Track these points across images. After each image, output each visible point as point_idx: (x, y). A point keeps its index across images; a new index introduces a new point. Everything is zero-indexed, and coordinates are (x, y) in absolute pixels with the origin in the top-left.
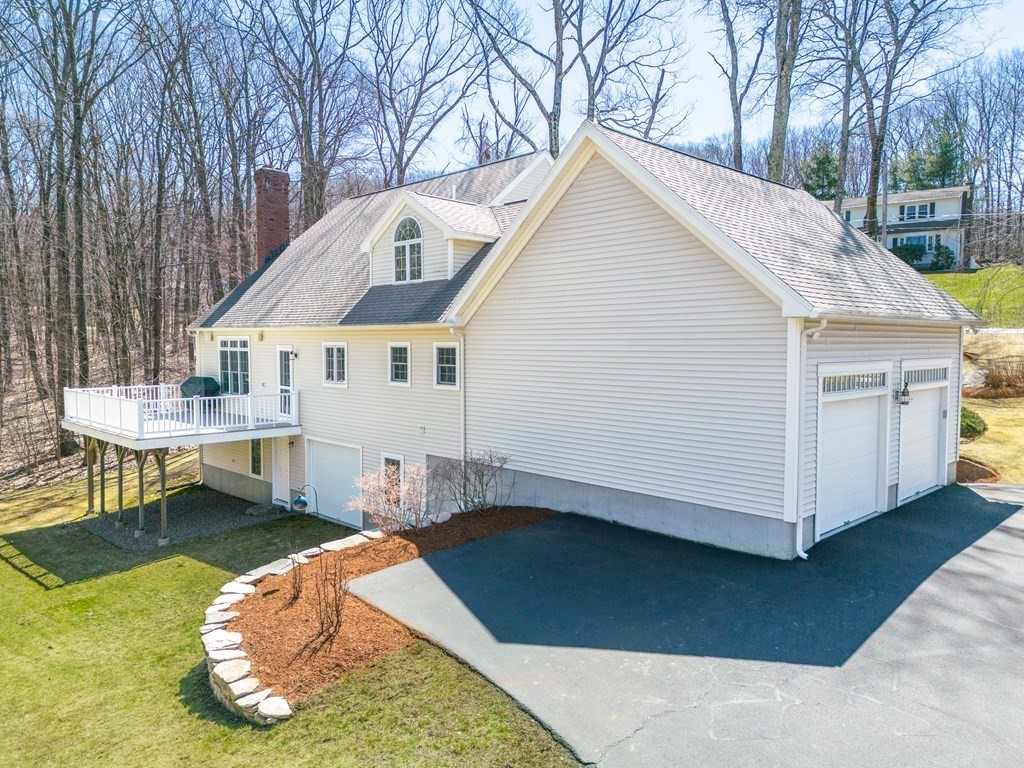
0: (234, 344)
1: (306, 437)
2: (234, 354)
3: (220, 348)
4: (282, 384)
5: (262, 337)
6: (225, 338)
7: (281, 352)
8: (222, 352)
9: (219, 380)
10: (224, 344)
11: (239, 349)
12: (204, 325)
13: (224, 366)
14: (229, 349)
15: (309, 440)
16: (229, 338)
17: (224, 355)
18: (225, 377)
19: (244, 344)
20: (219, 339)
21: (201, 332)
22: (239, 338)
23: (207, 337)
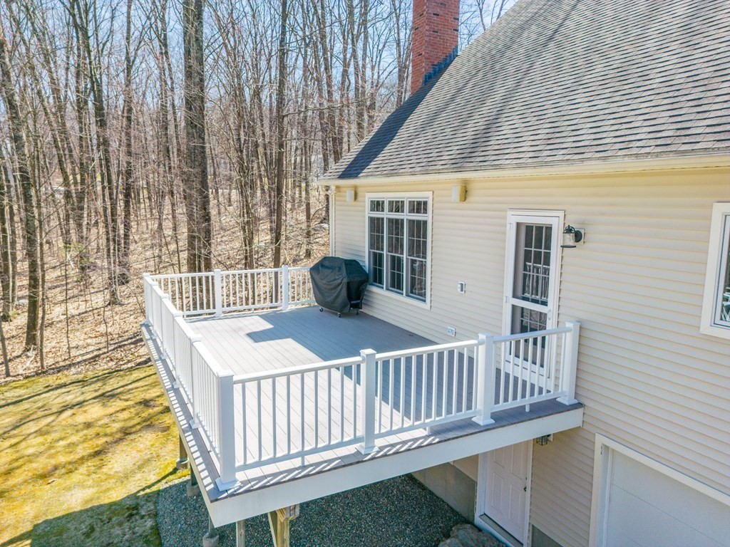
0: (397, 206)
1: (600, 440)
2: (396, 225)
3: (368, 213)
4: (515, 296)
5: (465, 194)
6: (377, 196)
7: (518, 224)
8: (372, 220)
9: (366, 262)
10: (377, 205)
11: (406, 216)
12: (345, 175)
13: (375, 241)
14: (386, 215)
15: (606, 448)
16: (386, 197)
17: (376, 225)
18: (377, 259)
19: (420, 207)
20: (368, 197)
21: (338, 187)
22: (407, 196)
23: (349, 194)
